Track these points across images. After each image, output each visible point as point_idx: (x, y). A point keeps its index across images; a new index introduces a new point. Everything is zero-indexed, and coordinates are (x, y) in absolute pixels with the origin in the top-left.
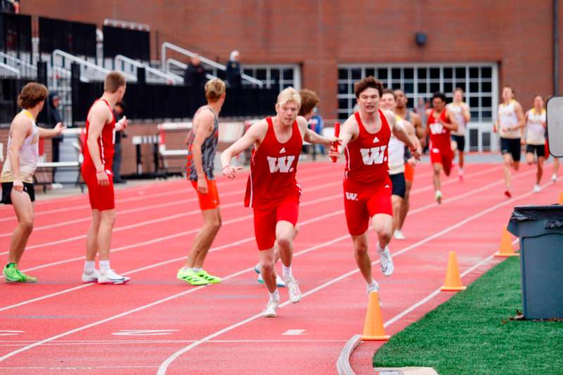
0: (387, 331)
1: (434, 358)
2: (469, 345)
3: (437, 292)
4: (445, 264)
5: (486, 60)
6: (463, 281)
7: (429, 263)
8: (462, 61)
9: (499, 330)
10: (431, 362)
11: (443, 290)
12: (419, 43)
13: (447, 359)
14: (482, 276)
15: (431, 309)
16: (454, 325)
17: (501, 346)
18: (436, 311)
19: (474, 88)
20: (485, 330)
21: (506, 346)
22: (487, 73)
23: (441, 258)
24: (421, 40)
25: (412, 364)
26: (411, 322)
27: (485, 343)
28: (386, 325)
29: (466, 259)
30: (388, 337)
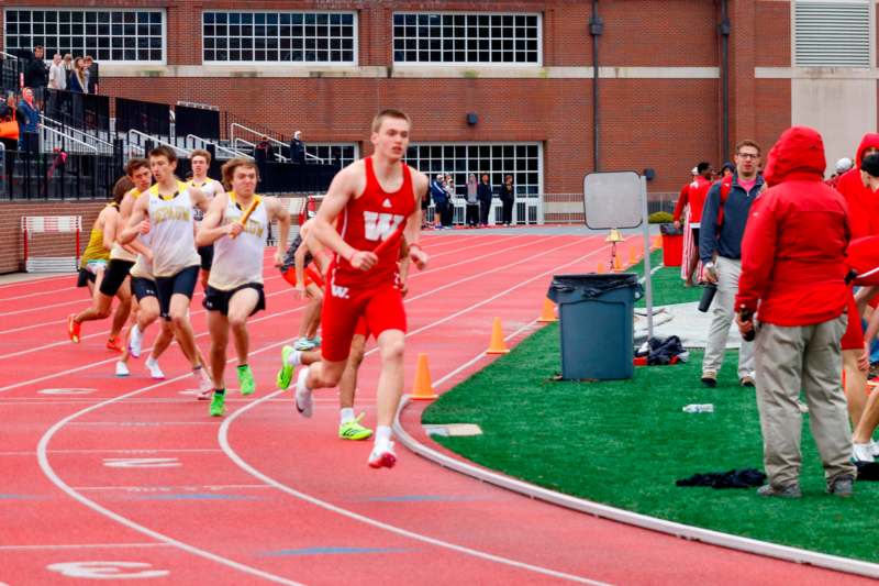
0: (435, 391)
1: (478, 416)
2: (511, 403)
3: (483, 354)
4: (490, 329)
5: (532, 140)
6: (508, 345)
7: (476, 328)
8: (511, 141)
9: (539, 390)
10: (475, 419)
11: (489, 353)
12: (471, 123)
13: (490, 416)
14: (525, 340)
15: (477, 370)
16: (498, 384)
17: (540, 405)
18: (481, 373)
19: (521, 165)
20: (526, 390)
21: (545, 405)
22: (533, 151)
23: (486, 323)
24: (472, 121)
25: (457, 422)
26: (458, 382)
27: (525, 402)
28: (434, 385)
29: (510, 324)
30: (435, 396)
